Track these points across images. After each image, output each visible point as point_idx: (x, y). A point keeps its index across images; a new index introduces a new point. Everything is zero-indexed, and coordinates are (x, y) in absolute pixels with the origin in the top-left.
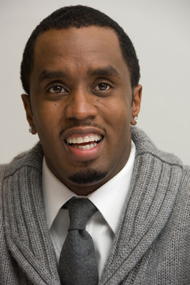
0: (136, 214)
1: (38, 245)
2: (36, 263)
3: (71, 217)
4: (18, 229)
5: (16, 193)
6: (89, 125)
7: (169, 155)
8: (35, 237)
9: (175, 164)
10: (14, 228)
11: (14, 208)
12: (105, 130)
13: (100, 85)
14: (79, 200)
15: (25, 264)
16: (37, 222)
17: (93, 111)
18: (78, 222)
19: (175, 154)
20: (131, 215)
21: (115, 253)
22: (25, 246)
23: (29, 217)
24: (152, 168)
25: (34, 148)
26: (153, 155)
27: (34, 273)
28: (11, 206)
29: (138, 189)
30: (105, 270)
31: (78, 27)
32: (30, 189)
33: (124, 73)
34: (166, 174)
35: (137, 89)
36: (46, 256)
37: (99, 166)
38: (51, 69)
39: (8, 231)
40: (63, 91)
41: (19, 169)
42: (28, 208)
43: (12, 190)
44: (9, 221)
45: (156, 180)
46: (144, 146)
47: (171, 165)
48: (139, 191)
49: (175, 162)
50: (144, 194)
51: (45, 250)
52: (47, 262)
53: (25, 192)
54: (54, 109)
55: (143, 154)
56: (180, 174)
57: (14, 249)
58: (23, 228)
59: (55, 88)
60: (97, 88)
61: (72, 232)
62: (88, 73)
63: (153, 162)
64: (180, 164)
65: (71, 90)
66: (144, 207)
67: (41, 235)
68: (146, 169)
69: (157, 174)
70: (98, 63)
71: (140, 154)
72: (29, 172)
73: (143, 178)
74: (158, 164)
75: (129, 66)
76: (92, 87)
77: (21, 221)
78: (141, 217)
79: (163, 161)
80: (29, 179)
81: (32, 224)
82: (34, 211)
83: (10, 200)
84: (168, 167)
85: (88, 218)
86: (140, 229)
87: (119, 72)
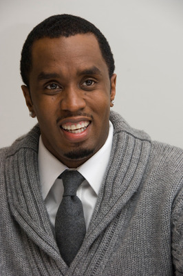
0: (114, 180)
1: (34, 210)
2: (34, 224)
3: (64, 185)
4: (18, 199)
5: (16, 170)
6: (80, 115)
7: (140, 132)
8: (31, 204)
9: (145, 140)
10: (15, 198)
11: (15, 182)
12: (92, 117)
13: (87, 82)
14: (71, 172)
15: (25, 226)
16: (32, 192)
17: (82, 104)
18: (70, 190)
19: (145, 131)
20: (110, 181)
21: (98, 211)
22: (24, 211)
23: (26, 189)
24: (127, 143)
25: (29, 133)
26: (128, 133)
27: (32, 232)
28: (12, 180)
29: (116, 160)
30: (90, 224)
31: (67, 36)
32: (26, 166)
33: (104, 70)
34: (138, 148)
35: (113, 78)
36: (40, 218)
37: (88, 145)
38: (47, 71)
39: (10, 201)
40: (58, 87)
41: (18, 151)
42: (24, 182)
43: (13, 167)
44: (11, 193)
45: (131, 152)
46: (120, 126)
47: (142, 140)
48: (117, 161)
49: (145, 138)
50: (120, 164)
51: (39, 214)
52: (42, 223)
53: (22, 169)
54: (51, 102)
55: (119, 132)
56: (149, 147)
57: (16, 214)
58: (22, 198)
59: (52, 86)
60: (85, 84)
61: (66, 198)
62: (77, 74)
63: (128, 138)
64: (149, 139)
65: (64, 87)
66: (121, 174)
67: (35, 202)
68: (122, 144)
69: (131, 148)
70: (85, 65)
71: (117, 132)
72: (25, 152)
73: (120, 151)
74: (131, 140)
75: (107, 62)
76: (80, 83)
77: (20, 192)
78: (118, 182)
79: (136, 138)
80: (25, 158)
81: (28, 194)
82: (29, 184)
83: (11, 176)
84: (139, 142)
85: (77, 186)
86: (117, 191)
87: (100, 70)
